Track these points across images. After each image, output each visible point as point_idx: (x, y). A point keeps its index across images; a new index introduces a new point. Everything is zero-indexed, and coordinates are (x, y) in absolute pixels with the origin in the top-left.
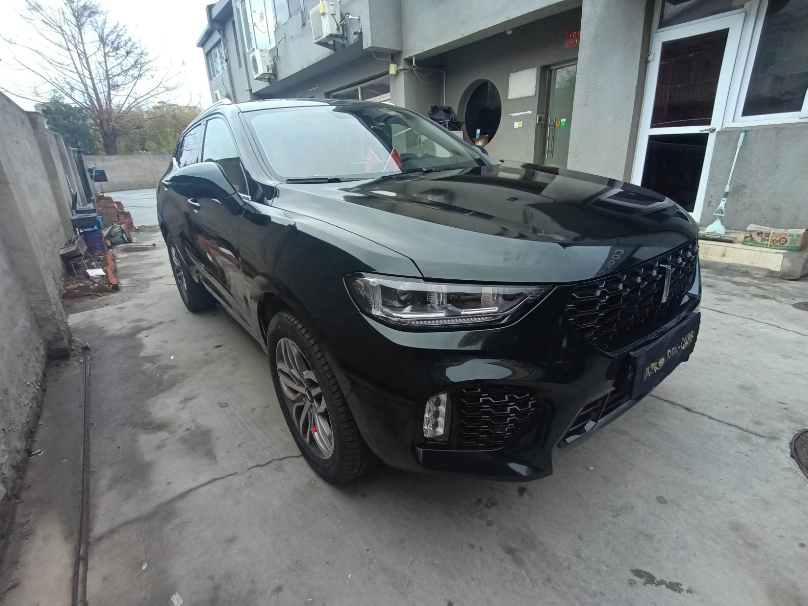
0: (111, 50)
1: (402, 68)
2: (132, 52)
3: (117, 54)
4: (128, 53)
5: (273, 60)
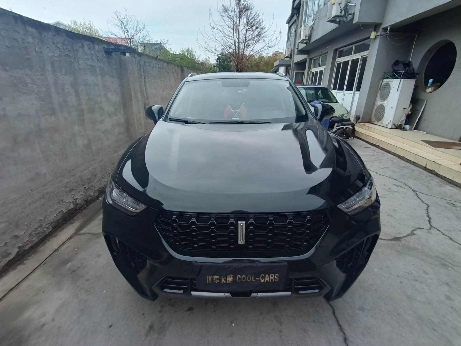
0: (250, 27)
1: (379, 34)
2: (258, 28)
3: (252, 29)
4: (256, 28)
5: (311, 31)
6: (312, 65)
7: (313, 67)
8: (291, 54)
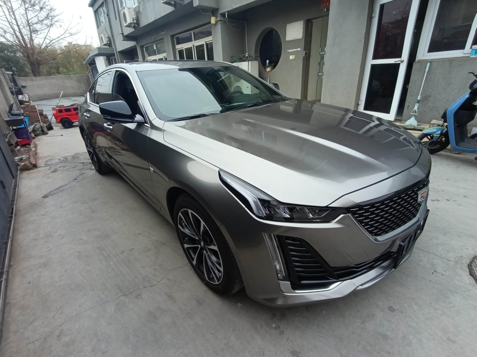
0: (30, 6)
1: (219, 19)
5: (136, 14)
6: (145, 54)
7: (147, 55)
8: (110, 40)
